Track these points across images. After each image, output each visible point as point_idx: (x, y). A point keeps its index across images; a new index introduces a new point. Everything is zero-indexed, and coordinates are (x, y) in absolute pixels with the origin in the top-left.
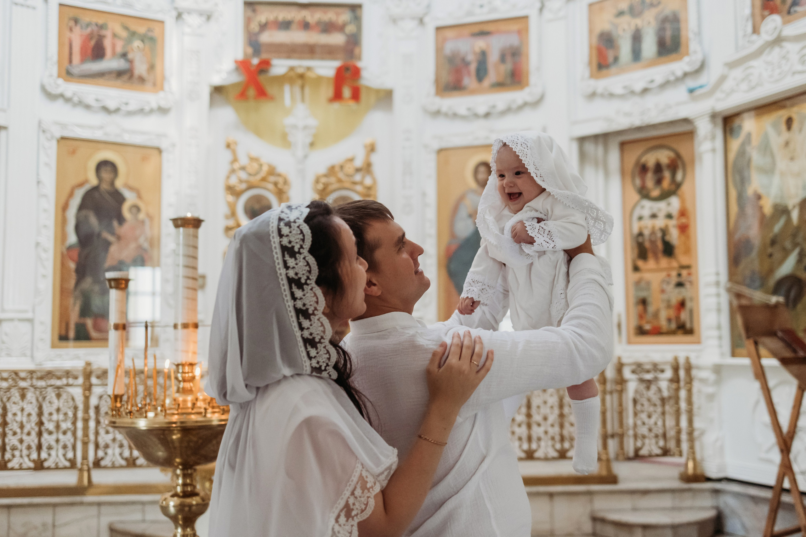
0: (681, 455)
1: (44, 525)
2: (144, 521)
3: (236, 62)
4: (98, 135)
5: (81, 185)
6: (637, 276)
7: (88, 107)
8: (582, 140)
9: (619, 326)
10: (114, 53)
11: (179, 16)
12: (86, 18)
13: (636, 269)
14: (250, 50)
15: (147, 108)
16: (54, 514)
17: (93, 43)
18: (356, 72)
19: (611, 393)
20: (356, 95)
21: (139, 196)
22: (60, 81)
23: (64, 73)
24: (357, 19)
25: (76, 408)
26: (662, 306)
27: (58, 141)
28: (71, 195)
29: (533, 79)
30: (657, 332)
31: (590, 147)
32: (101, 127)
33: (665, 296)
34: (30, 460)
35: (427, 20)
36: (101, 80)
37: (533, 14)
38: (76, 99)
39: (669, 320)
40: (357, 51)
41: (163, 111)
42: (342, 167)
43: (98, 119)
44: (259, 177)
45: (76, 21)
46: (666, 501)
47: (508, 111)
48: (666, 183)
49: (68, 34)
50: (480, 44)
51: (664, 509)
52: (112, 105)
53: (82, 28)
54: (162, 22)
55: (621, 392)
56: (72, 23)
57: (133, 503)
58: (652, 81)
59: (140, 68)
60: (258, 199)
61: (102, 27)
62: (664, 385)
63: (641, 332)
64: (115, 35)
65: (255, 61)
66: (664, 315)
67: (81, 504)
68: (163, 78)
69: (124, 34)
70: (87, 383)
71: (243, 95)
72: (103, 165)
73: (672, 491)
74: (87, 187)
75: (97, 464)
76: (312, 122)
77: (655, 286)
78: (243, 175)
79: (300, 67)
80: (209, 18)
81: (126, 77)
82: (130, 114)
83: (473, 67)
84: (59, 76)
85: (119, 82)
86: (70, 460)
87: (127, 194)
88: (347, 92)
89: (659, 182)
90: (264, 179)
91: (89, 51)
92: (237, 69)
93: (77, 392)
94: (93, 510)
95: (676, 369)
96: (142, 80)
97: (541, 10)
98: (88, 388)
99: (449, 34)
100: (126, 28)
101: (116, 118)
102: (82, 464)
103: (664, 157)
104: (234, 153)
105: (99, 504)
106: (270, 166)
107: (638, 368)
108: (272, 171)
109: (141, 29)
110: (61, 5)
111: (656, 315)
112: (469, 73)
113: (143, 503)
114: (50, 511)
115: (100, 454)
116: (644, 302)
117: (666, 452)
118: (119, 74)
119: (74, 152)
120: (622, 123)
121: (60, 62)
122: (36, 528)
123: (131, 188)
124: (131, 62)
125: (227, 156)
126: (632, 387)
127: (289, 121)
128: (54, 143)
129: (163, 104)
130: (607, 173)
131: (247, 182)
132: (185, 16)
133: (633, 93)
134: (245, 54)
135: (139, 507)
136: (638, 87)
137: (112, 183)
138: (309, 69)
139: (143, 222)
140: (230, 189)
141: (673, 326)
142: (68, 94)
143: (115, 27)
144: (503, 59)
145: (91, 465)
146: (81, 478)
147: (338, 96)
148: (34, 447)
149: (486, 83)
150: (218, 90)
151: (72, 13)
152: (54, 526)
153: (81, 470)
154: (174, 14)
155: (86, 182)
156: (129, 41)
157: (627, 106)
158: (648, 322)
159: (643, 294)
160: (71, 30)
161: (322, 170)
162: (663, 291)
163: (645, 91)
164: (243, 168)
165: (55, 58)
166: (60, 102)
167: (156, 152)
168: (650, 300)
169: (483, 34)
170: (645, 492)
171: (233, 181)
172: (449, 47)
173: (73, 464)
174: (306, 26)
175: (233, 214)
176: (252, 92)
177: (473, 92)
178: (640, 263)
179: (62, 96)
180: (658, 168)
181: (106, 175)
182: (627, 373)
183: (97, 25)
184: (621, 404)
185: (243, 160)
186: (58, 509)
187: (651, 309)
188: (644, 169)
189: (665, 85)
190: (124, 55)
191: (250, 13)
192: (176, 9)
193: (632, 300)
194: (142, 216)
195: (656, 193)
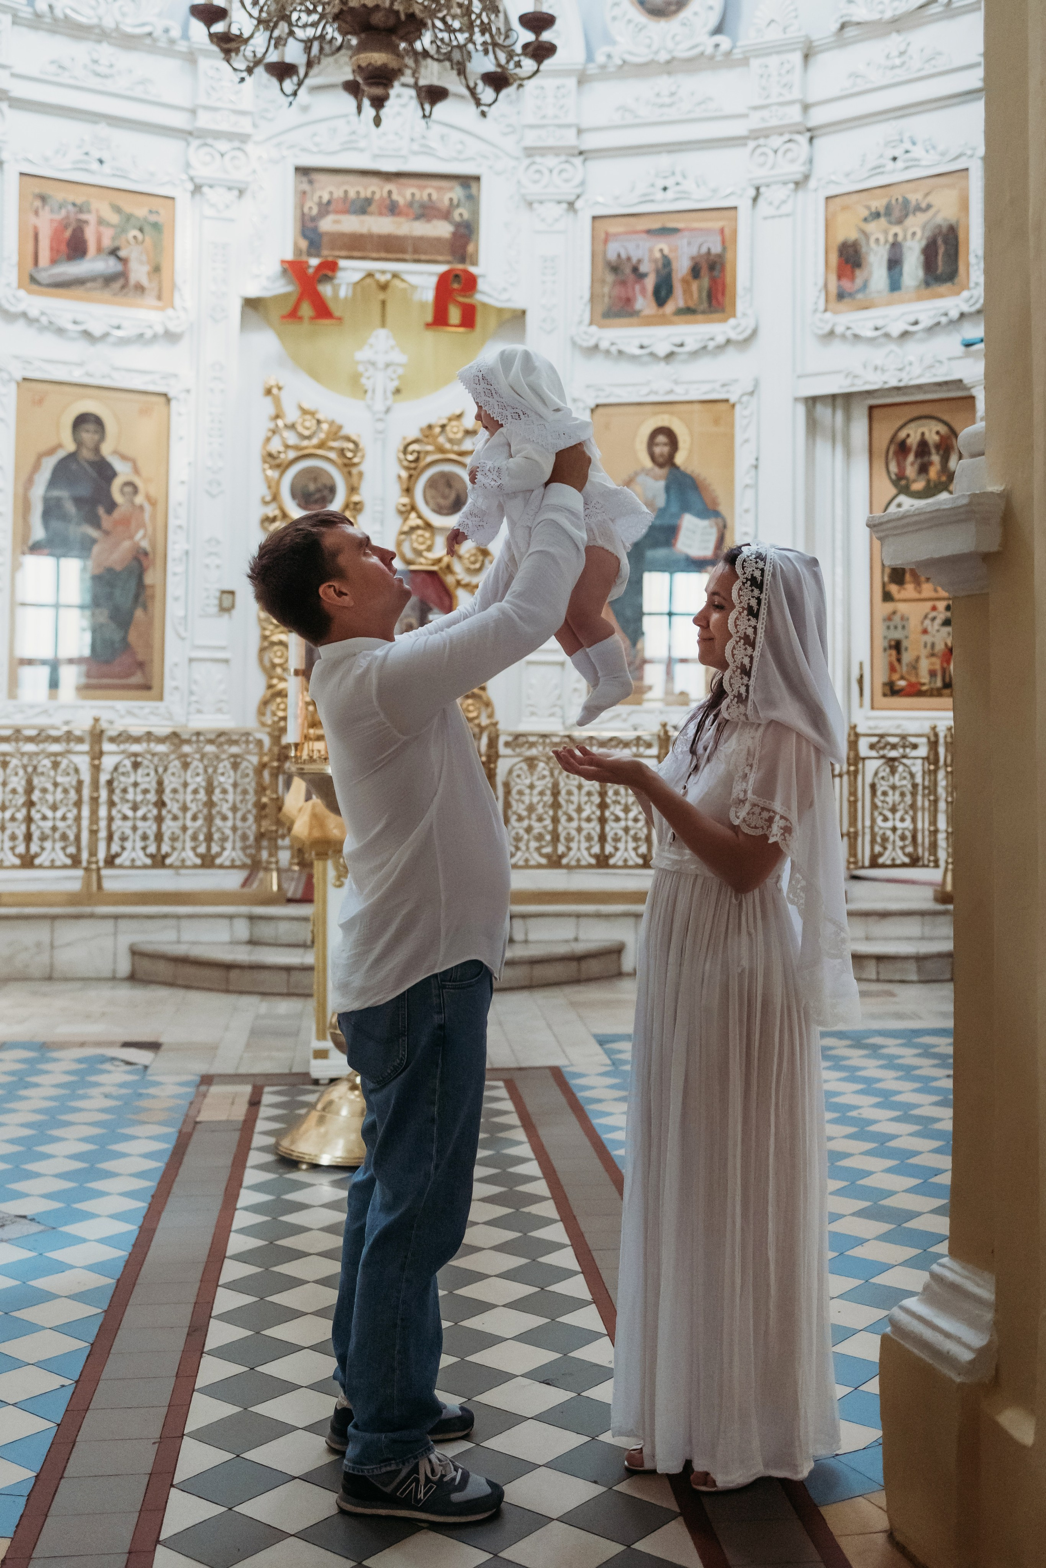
0: (937, 866)
1: (38, 945)
2: (179, 942)
3: (283, 262)
4: (77, 375)
5: (51, 452)
6: (889, 607)
7: (60, 331)
8: (812, 402)
9: (860, 681)
10: (99, 250)
11: (197, 189)
12: (59, 195)
13: (887, 597)
14: (304, 244)
15: (149, 333)
16: (52, 931)
17: (68, 234)
18: (470, 283)
19: (840, 776)
20: (469, 319)
21: (136, 470)
22: (22, 293)
23: (27, 279)
24: (473, 200)
25: (80, 783)
26: (924, 653)
27: (18, 384)
28: (36, 467)
29: (741, 305)
30: (915, 691)
31: (823, 412)
32: (81, 364)
33: (928, 639)
34: (14, 854)
35: (579, 204)
36: (79, 291)
37: (744, 205)
38: (44, 320)
39: (932, 674)
40: (470, 248)
41: (171, 337)
42: (443, 427)
43: (77, 350)
44: (315, 441)
45: (43, 198)
46: (912, 927)
47: (702, 351)
48: (933, 472)
49: (33, 220)
50: (663, 245)
51: (909, 939)
52: (97, 330)
53: (52, 211)
54: (173, 198)
55: (854, 775)
56: (38, 203)
57: (165, 916)
58: (916, 323)
59: (139, 272)
60: (313, 474)
61: (81, 209)
62: (917, 768)
63: (892, 690)
64: (101, 222)
65: (314, 262)
66: (925, 666)
67: (92, 916)
68: (173, 286)
69: (114, 218)
70: (97, 749)
71: (293, 315)
72: (81, 420)
73: (922, 914)
74: (61, 454)
75: (110, 861)
76: (398, 357)
77: (914, 624)
78: (291, 438)
79: (383, 272)
80: (241, 192)
81: (117, 285)
82: (124, 342)
83: (650, 283)
84: (20, 286)
85: (106, 294)
86: (71, 856)
87: (118, 465)
88: (454, 314)
89: (923, 469)
90: (321, 445)
91: (63, 247)
92: (285, 272)
93: (83, 763)
94: (109, 925)
95: (933, 745)
96: (140, 289)
97: (755, 200)
98: (97, 755)
99: (614, 228)
100: (117, 210)
101: (101, 349)
102: (89, 862)
103: (932, 432)
104: (277, 402)
105: (116, 917)
106: (332, 423)
107: (880, 742)
108: (336, 432)
109: (141, 212)
110: (21, 174)
111: (914, 666)
112: (643, 291)
113: (178, 917)
114: (45, 926)
115: (115, 848)
116: (897, 646)
117: (915, 862)
118: (108, 280)
119: (40, 402)
120: (872, 381)
121: (20, 265)
122: (26, 949)
123: (124, 458)
124: (124, 261)
125: (267, 407)
126: (872, 766)
127: (363, 355)
128: (13, 387)
129: (173, 327)
130: (848, 453)
131: (296, 448)
132: (205, 189)
133: (887, 335)
134: (298, 251)
135: (172, 922)
136: (896, 330)
137: (97, 450)
138: (395, 275)
139: (141, 508)
140: (270, 457)
141: (939, 683)
142: (34, 313)
143: (102, 208)
144: (695, 272)
145: (101, 864)
146: (87, 883)
147: (440, 319)
148: (21, 837)
149: (670, 308)
150: (252, 304)
151: (37, 187)
152: (52, 947)
153: (87, 869)
154: (190, 186)
155: (60, 446)
156: (122, 230)
157: (879, 355)
158: (902, 678)
159: (897, 635)
160: (36, 213)
161: (414, 433)
162: (925, 632)
163: (905, 335)
164: (292, 427)
165: (15, 259)
166: (21, 323)
167: (162, 400)
168: (905, 644)
169: (665, 232)
170: (884, 915)
171: (276, 446)
172: (613, 250)
173: (76, 862)
174: (393, 209)
175: (275, 498)
176: (306, 310)
177: (650, 321)
178: (893, 588)
179: (24, 315)
180: (923, 448)
181: (88, 436)
182: (863, 748)
183: (74, 205)
184: (853, 793)
185: (292, 415)
186: (58, 923)
187: (907, 657)
188: (902, 448)
189: (934, 329)
190: (114, 252)
191: (305, 186)
192: (192, 179)
193: (880, 643)
194: (139, 499)
195: (919, 486)
